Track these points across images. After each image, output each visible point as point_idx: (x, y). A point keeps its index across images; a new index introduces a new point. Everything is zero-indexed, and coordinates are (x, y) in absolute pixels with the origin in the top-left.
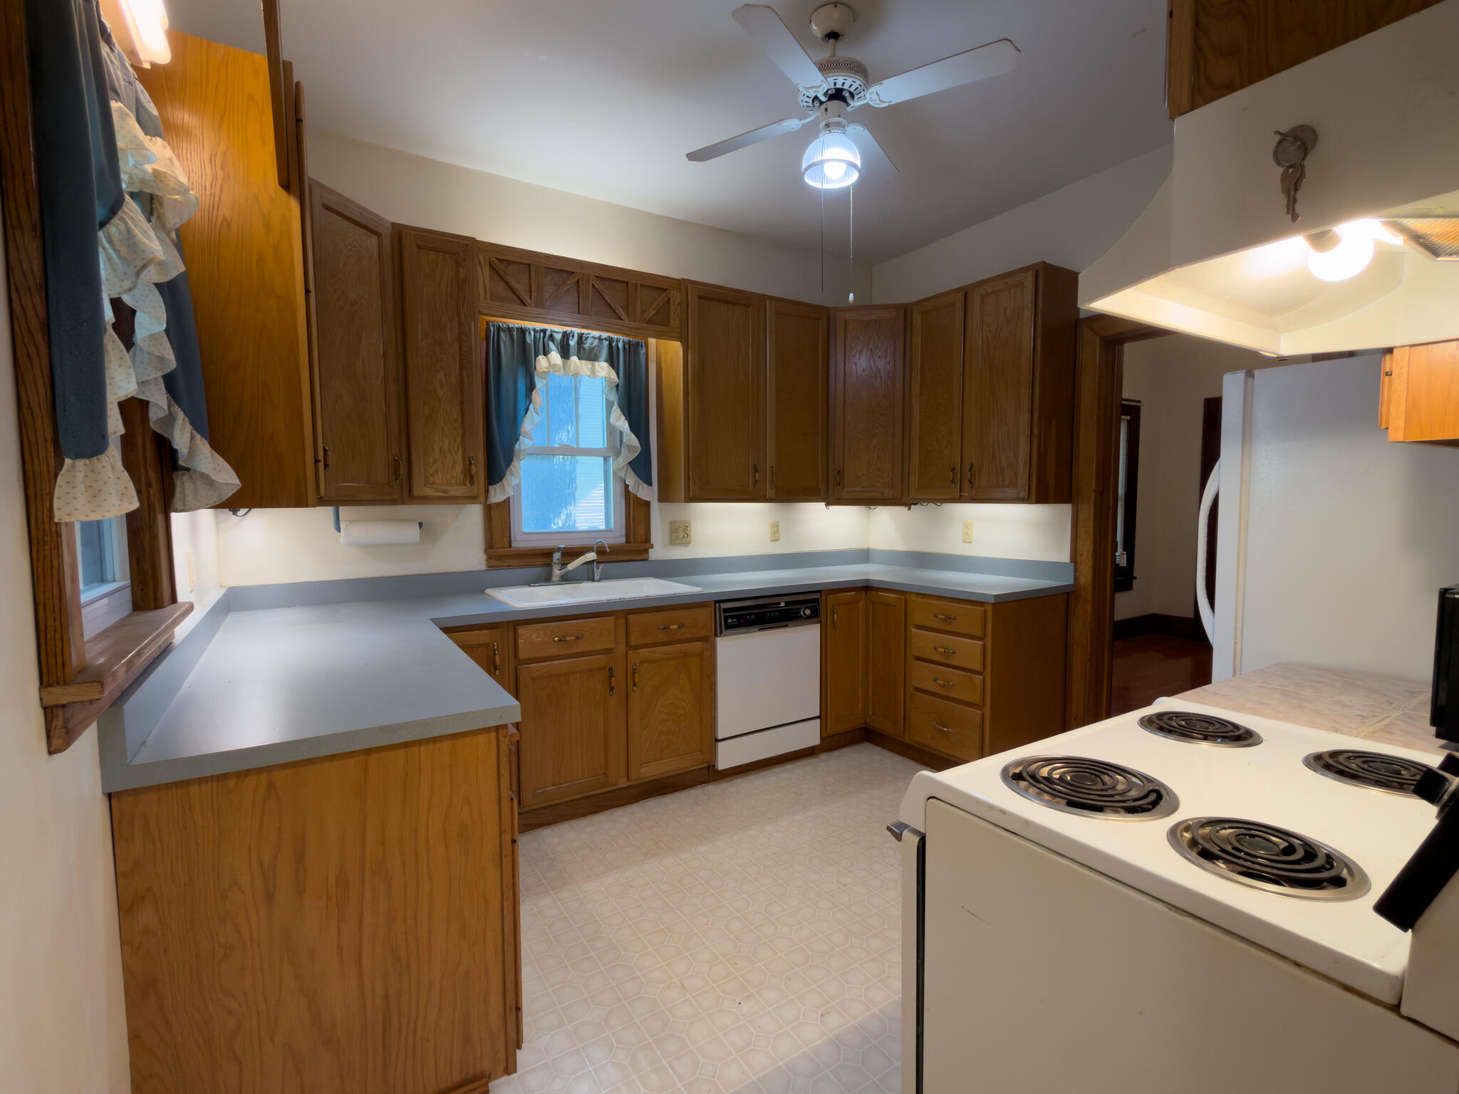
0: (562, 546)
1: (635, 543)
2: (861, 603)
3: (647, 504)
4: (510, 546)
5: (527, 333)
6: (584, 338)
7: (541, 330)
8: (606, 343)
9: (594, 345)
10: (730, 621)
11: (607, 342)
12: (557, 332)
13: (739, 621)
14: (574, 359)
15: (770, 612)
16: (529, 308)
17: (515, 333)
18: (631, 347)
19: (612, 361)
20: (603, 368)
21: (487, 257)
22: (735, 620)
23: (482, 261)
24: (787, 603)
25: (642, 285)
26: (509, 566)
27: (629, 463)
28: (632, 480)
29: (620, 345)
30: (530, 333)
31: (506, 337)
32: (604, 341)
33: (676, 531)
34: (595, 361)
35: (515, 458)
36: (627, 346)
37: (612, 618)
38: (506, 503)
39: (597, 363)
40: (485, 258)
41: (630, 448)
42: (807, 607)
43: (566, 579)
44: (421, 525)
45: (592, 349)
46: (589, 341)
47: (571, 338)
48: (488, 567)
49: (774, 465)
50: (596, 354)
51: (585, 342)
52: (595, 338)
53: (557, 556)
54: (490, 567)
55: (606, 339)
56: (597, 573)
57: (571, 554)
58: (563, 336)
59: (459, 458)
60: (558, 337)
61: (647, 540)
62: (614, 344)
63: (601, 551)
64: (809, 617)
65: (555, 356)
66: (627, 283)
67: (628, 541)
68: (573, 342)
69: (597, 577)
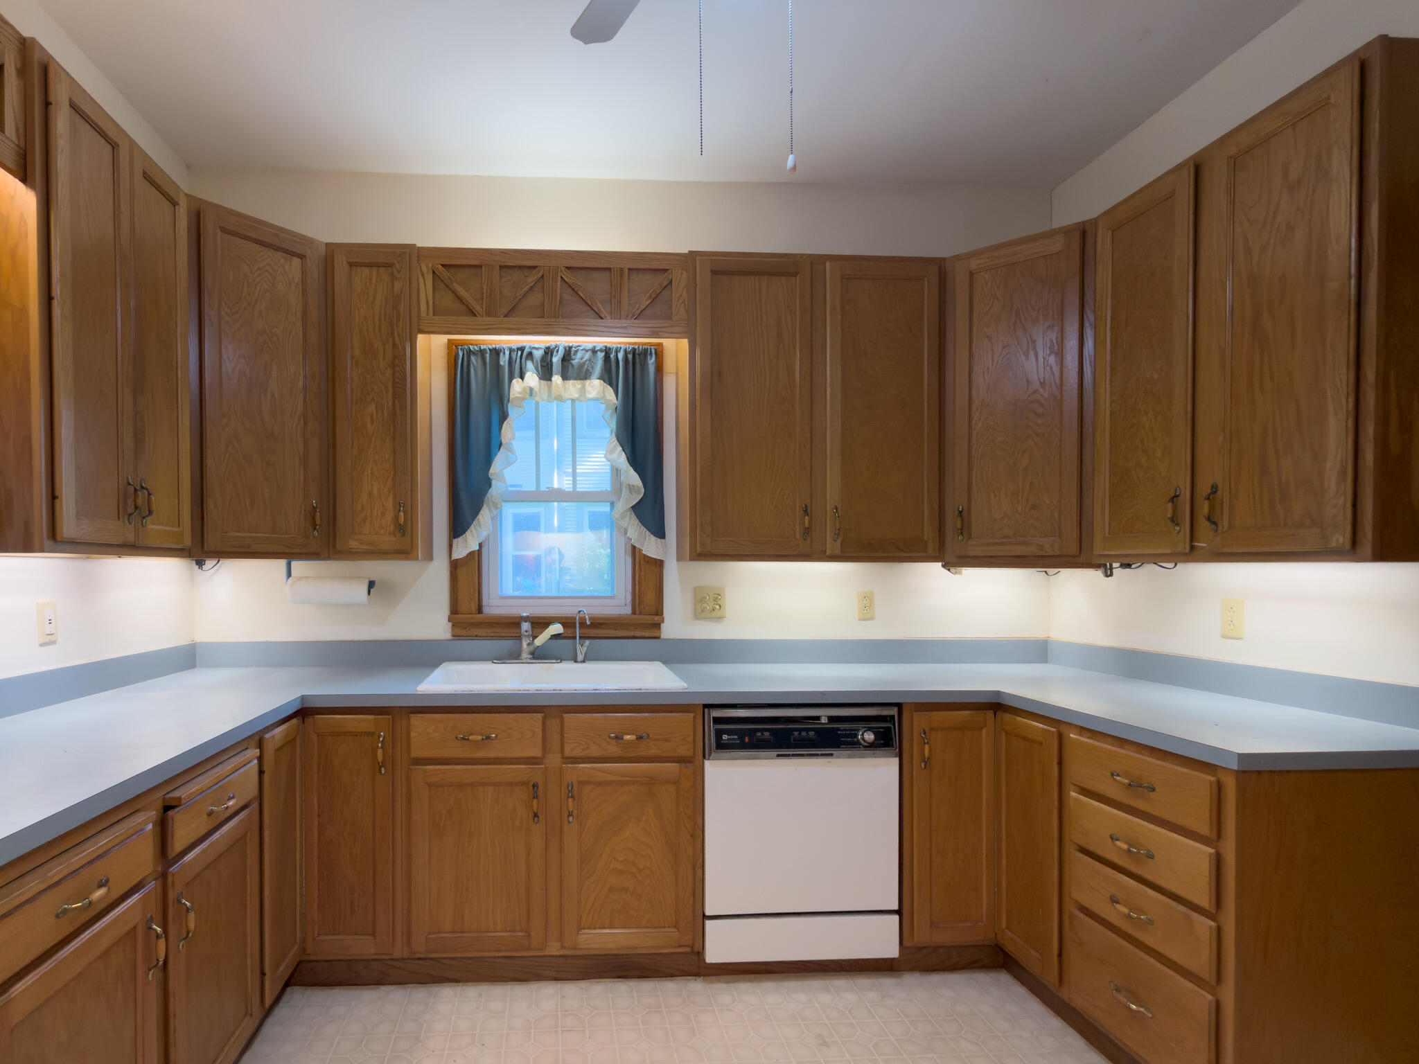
0: (525, 614)
1: (640, 614)
2: (984, 731)
3: (659, 564)
4: (480, 610)
5: (502, 354)
6: (572, 353)
7: (518, 349)
8: (601, 355)
9: (584, 360)
10: (725, 737)
11: (603, 354)
12: (537, 349)
13: (741, 738)
14: (557, 379)
15: (800, 730)
16: (479, 318)
17: (488, 355)
18: (637, 356)
19: (608, 377)
20: (595, 386)
21: (430, 265)
22: (736, 737)
23: (425, 269)
24: (832, 719)
25: (630, 270)
26: (476, 636)
27: (632, 507)
28: (636, 531)
29: (621, 356)
30: (504, 353)
31: (477, 361)
32: (599, 353)
33: (702, 600)
34: (586, 379)
35: (485, 506)
36: (630, 357)
37: (540, 716)
38: (476, 558)
39: (587, 382)
40: (427, 266)
41: (631, 488)
42: (869, 729)
43: (539, 655)
44: (371, 584)
45: (581, 365)
46: (579, 355)
47: (555, 353)
48: (453, 636)
49: (839, 507)
50: (587, 370)
51: (573, 357)
52: (587, 351)
53: (526, 626)
54: (455, 636)
55: (601, 350)
56: (581, 652)
57: (540, 624)
58: (546, 353)
59: (390, 504)
60: (538, 354)
61: (659, 611)
62: (612, 356)
63: (568, 623)
64: (872, 746)
65: (532, 378)
66: (609, 269)
67: (634, 613)
68: (556, 359)
69: (580, 657)
